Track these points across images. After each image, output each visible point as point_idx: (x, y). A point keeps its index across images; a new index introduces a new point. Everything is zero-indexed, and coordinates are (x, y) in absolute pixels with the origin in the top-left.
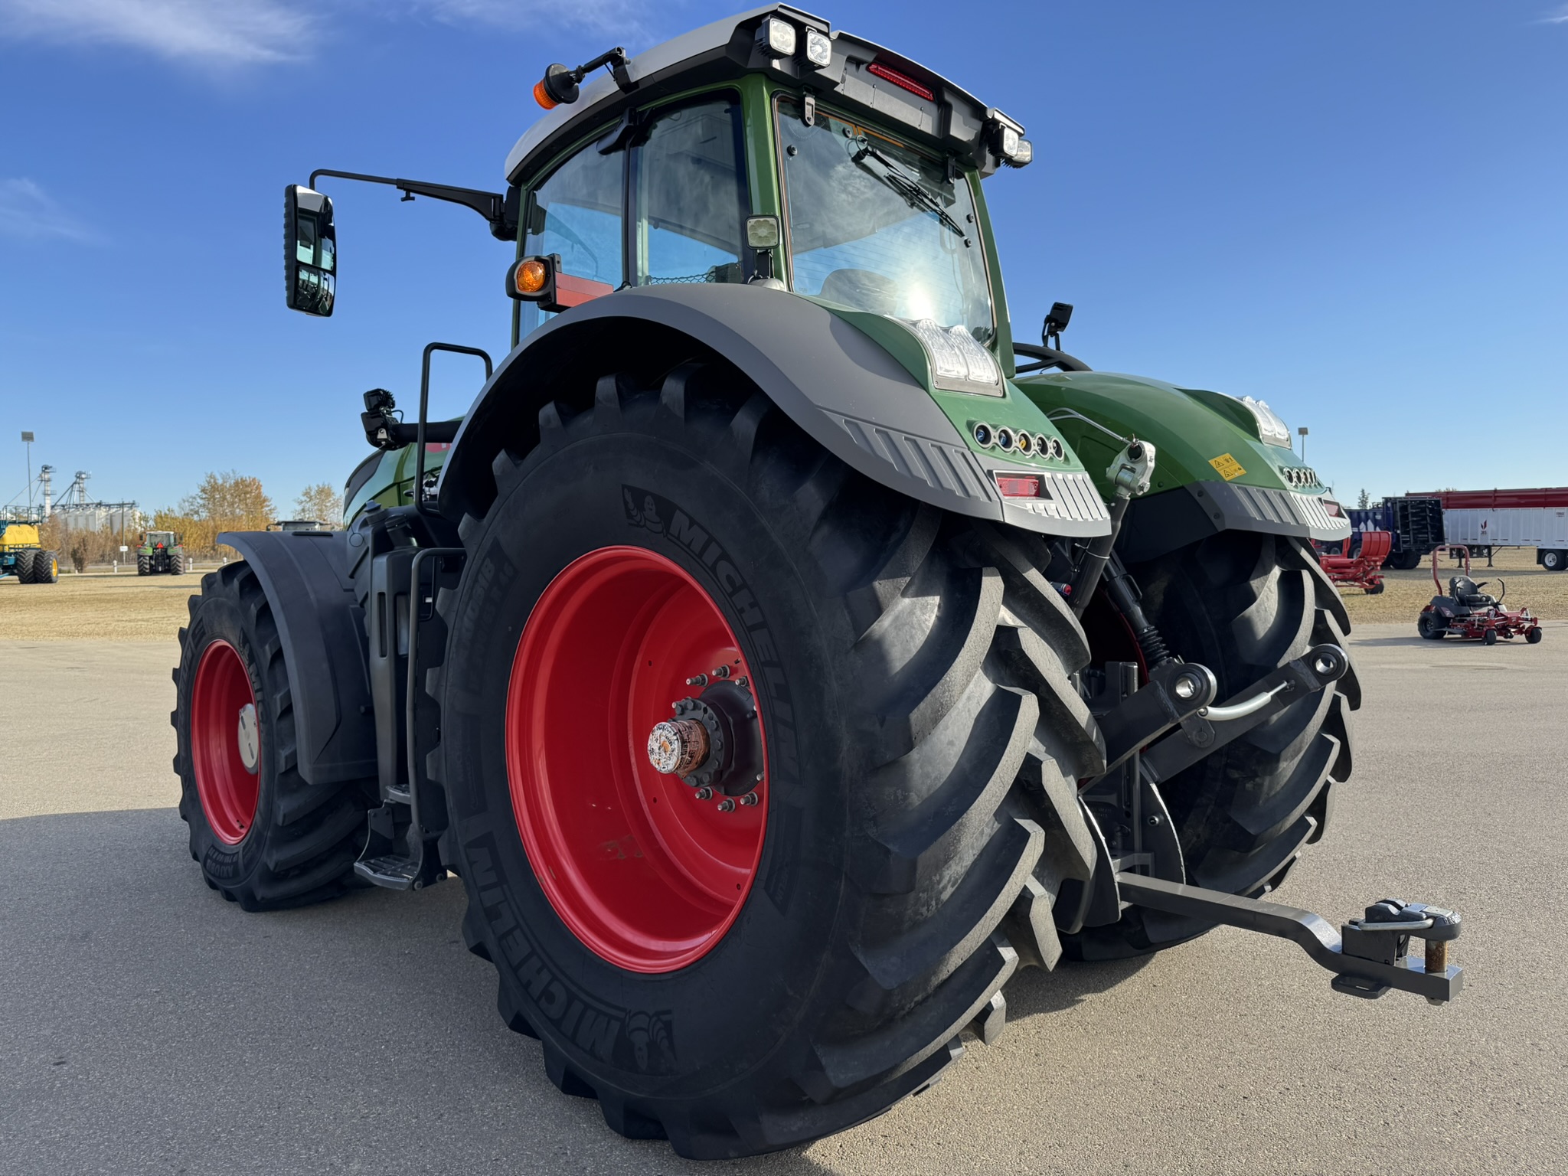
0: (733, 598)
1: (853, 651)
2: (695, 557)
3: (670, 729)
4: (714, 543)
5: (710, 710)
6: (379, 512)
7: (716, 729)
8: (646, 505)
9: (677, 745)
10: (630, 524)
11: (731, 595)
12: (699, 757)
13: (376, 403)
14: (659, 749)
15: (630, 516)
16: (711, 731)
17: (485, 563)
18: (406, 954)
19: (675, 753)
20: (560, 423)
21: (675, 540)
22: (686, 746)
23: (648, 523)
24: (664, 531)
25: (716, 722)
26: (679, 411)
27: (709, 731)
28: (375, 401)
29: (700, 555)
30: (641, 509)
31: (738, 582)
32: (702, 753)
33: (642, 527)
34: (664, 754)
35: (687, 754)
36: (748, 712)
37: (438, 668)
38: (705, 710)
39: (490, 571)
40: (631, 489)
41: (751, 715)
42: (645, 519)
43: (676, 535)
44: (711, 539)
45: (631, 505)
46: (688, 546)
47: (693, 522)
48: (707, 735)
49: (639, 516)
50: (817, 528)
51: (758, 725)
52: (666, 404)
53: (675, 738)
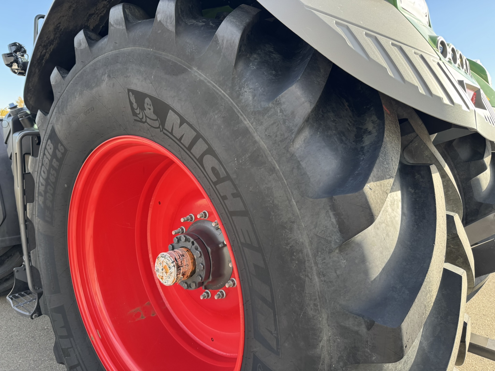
0: (217, 186)
1: (337, 251)
2: (185, 149)
3: (169, 259)
4: (201, 139)
5: (196, 244)
6: (16, 109)
7: (200, 257)
8: (146, 106)
9: (174, 270)
10: (135, 120)
11: (215, 184)
12: (189, 274)
13: (14, 50)
14: (162, 270)
15: (135, 114)
16: (197, 257)
17: (48, 143)
18: (45, 329)
19: (173, 274)
20: (87, 45)
21: (169, 135)
22: (180, 269)
23: (148, 120)
24: (161, 126)
25: (200, 252)
26: (171, 26)
27: (195, 257)
28: (14, 48)
29: (190, 148)
30: (143, 108)
31: (222, 174)
32: (190, 271)
33: (144, 123)
34: (165, 274)
35: (181, 274)
36: (220, 243)
37: (32, 203)
38: (193, 243)
39: (51, 149)
40: (135, 92)
41: (222, 245)
42: (146, 116)
43: (170, 131)
44: (198, 136)
45: (135, 105)
46: (180, 140)
47: (183, 121)
48: (194, 259)
49: (141, 113)
50: (300, 131)
51: (227, 252)
52: (160, 21)
53: (172, 265)
